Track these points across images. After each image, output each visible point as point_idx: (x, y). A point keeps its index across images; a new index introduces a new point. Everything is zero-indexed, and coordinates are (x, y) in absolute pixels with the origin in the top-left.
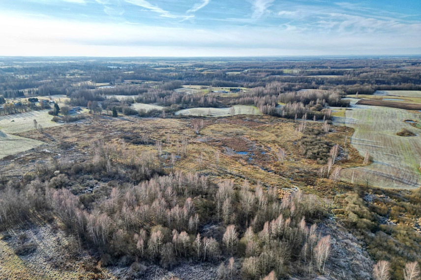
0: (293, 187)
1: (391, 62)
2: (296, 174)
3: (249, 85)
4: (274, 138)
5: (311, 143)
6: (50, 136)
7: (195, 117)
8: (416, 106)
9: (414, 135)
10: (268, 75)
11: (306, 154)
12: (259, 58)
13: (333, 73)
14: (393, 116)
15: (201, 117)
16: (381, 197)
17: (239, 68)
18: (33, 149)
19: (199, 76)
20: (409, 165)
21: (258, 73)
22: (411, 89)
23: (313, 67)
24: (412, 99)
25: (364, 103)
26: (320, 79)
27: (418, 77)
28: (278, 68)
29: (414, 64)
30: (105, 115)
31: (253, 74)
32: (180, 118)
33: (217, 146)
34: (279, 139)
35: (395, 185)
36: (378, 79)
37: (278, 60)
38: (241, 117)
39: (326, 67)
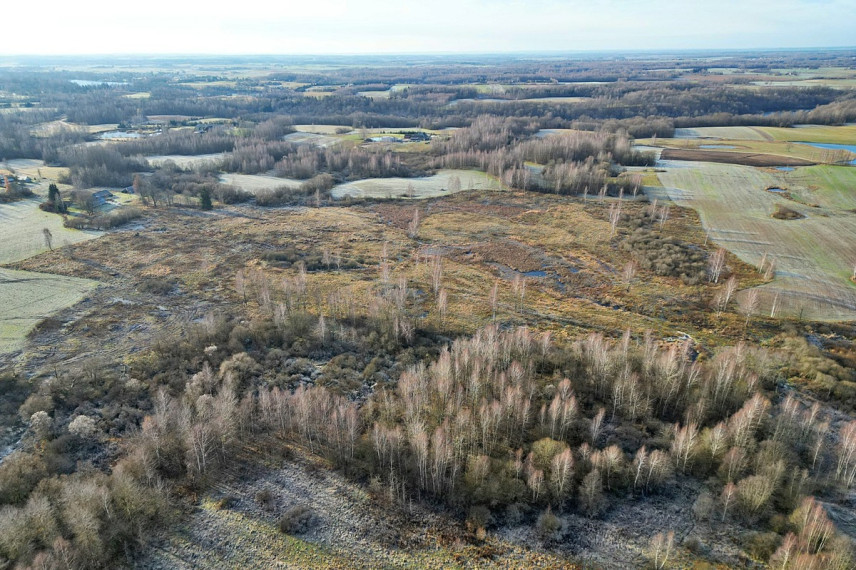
0: (680, 335)
1: (654, 66)
2: (666, 308)
3: (433, 123)
4: (570, 239)
5: (646, 243)
6: (99, 265)
7: (379, 201)
8: (766, 159)
9: (802, 217)
10: (450, 99)
11: (653, 267)
12: (394, 57)
13: (572, 93)
14: (744, 181)
15: (392, 200)
16: (832, 338)
17: (378, 82)
18: (87, 300)
19: (309, 104)
20: (831, 274)
21: (429, 95)
22: (730, 124)
23: (524, 80)
24: (748, 144)
25: (674, 155)
26: (558, 107)
27: (724, 98)
28: (456, 82)
29: (697, 70)
30: (181, 206)
31: (419, 96)
32: (350, 206)
33: (476, 263)
34: (581, 239)
35: (840, 313)
36: (659, 104)
37: (438, 63)
38: (472, 196)
39: (548, 80)
